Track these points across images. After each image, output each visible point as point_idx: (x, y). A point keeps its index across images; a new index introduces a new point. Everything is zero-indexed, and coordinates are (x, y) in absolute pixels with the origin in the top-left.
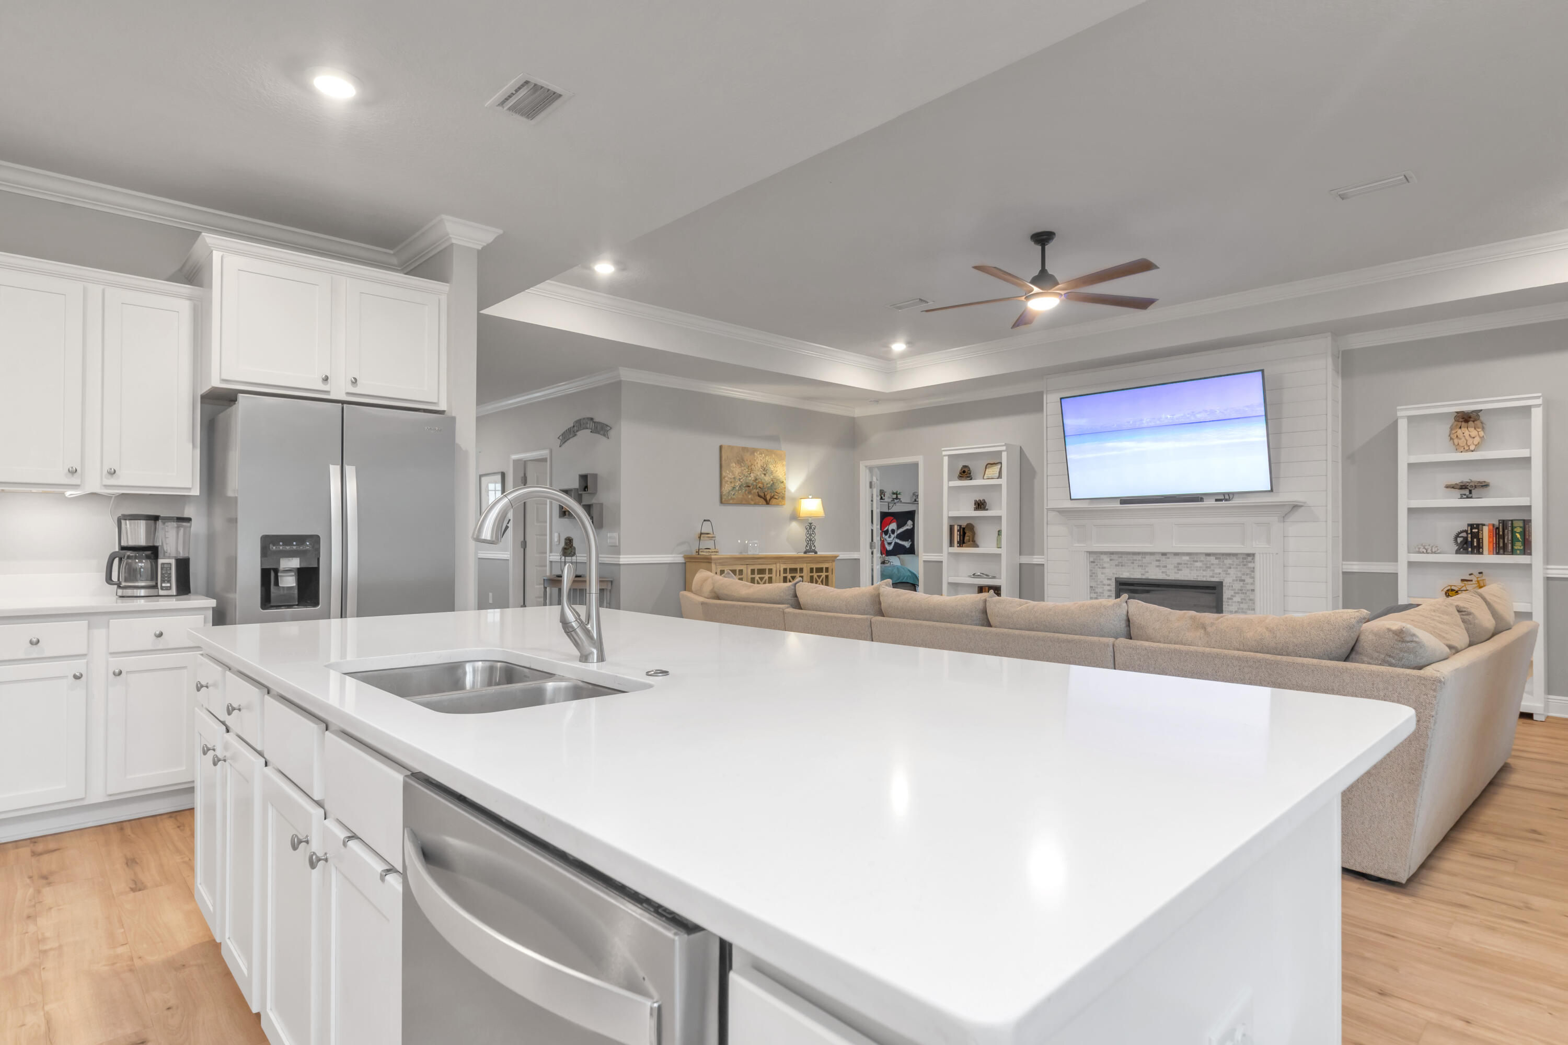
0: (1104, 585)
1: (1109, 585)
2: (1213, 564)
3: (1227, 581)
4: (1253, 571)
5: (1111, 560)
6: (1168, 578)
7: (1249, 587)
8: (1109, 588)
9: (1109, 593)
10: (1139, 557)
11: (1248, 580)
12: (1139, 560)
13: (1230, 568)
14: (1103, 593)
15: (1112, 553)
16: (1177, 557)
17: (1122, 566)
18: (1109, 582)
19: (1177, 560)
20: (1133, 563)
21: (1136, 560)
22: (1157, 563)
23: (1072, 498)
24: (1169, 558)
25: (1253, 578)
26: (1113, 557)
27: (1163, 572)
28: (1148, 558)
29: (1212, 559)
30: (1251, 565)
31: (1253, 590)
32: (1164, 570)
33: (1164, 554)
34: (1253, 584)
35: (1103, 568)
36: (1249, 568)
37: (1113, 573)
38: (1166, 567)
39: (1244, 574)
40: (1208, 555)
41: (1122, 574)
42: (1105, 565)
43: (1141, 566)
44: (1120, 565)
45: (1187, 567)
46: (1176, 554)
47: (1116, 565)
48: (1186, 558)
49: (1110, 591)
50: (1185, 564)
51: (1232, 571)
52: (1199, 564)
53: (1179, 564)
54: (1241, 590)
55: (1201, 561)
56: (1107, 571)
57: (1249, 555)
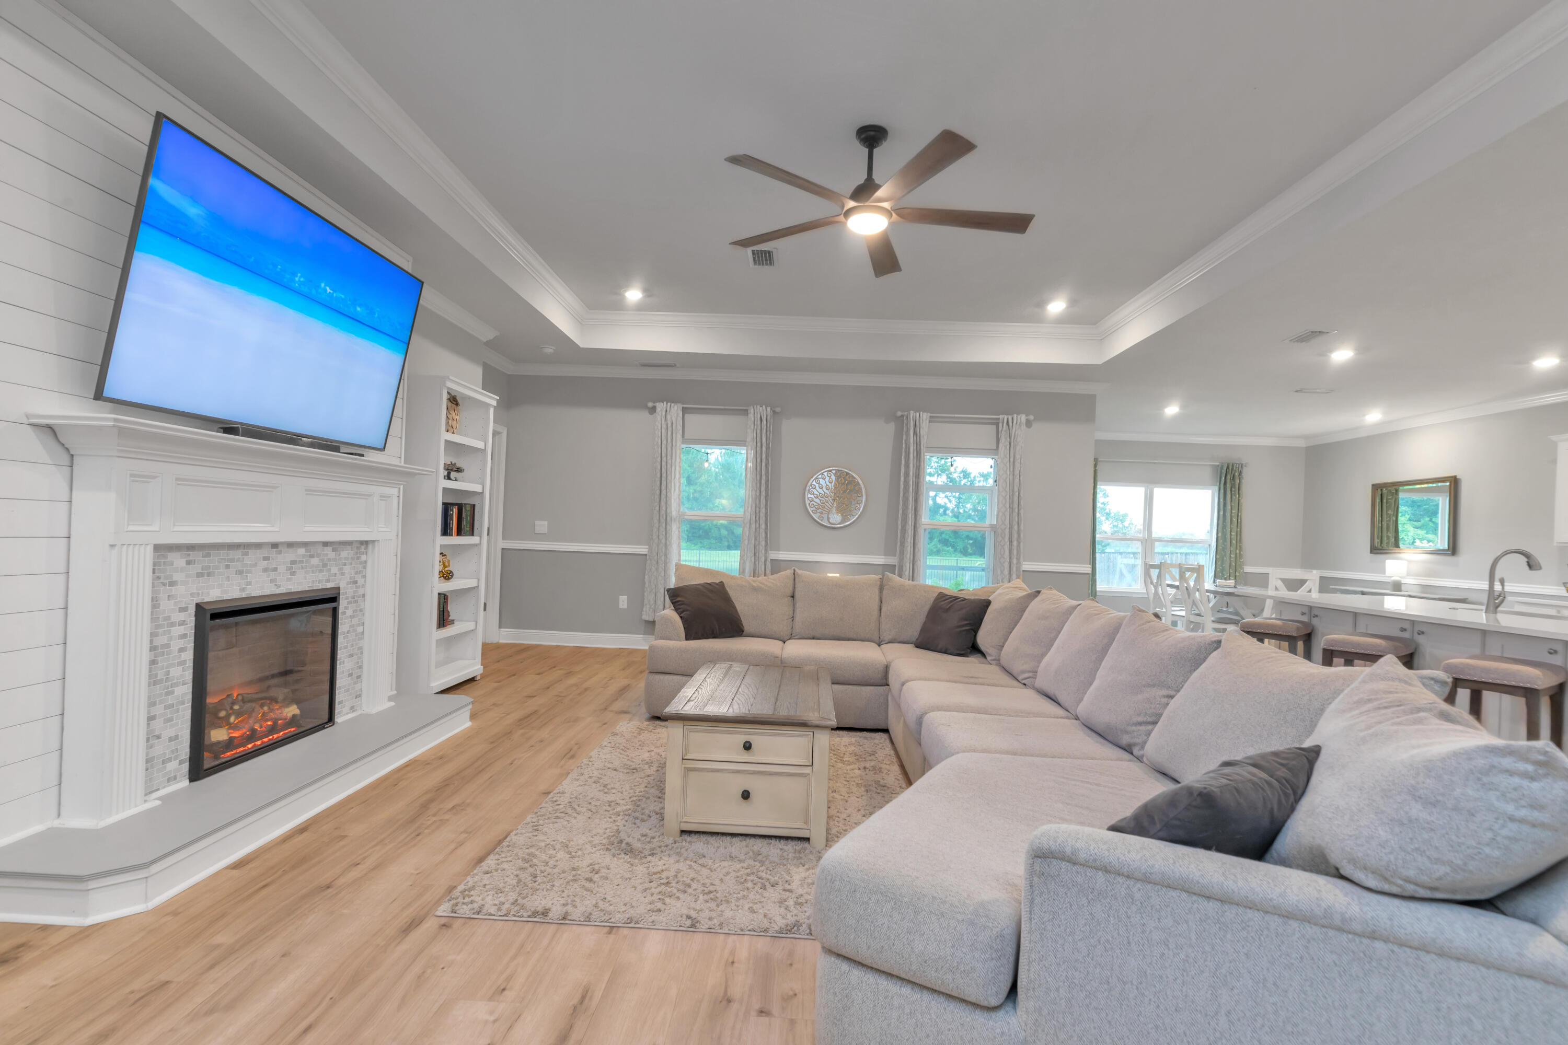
0: (172, 624)
1: (182, 623)
2: (329, 560)
3: (342, 585)
4: (365, 567)
5: (188, 563)
6: (278, 591)
7: (361, 591)
8: (180, 630)
9: (181, 643)
10: (237, 554)
11: (360, 581)
12: (238, 560)
13: (345, 564)
14: (168, 646)
15: (191, 547)
16: (291, 550)
17: (209, 575)
18: (182, 616)
19: (289, 556)
20: (228, 567)
21: (232, 560)
22: (264, 564)
23: (107, 393)
24: (280, 553)
25: (364, 577)
26: (194, 555)
27: (272, 581)
28: (253, 555)
29: (329, 552)
30: (363, 558)
31: (363, 595)
32: (273, 575)
33: (275, 546)
34: (364, 586)
35: (172, 584)
36: (361, 563)
37: (192, 595)
38: (275, 569)
39: (356, 573)
40: (326, 544)
41: (208, 594)
42: (177, 577)
43: (240, 572)
44: (205, 574)
45: (302, 568)
46: (290, 545)
47: (199, 575)
48: (302, 551)
49: (184, 636)
50: (301, 562)
51: (347, 569)
52: (315, 561)
53: (293, 562)
54: (354, 597)
55: (318, 556)
56: (179, 590)
57: (362, 543)
